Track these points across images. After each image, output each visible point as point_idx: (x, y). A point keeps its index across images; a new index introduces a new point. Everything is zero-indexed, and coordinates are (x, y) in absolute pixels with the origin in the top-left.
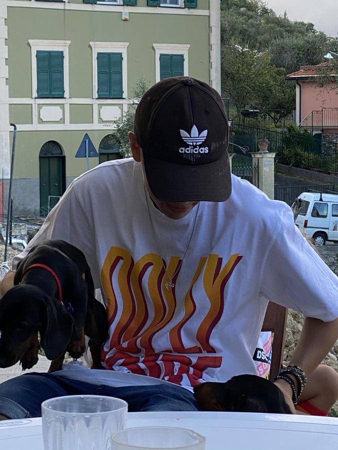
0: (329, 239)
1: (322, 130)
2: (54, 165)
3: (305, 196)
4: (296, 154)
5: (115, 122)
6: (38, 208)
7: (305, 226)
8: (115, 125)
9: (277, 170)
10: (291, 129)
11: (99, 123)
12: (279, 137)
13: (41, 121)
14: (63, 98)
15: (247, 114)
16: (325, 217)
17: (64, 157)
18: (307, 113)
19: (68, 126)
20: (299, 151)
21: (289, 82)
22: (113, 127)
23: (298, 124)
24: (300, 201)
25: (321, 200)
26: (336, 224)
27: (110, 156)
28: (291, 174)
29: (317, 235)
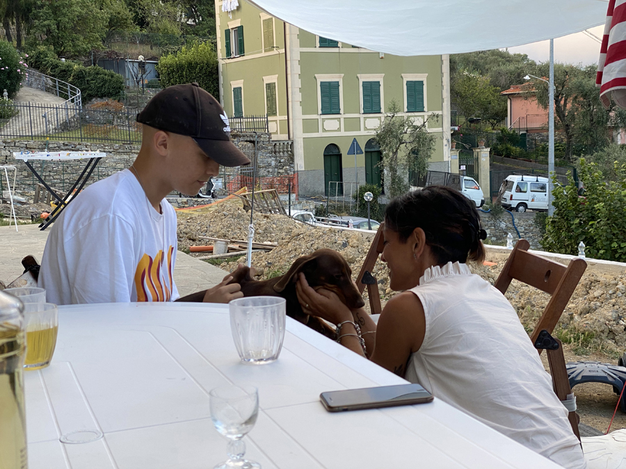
0: (529, 207)
1: (527, 131)
2: (334, 160)
3: (510, 178)
4: (507, 149)
5: (375, 130)
6: (323, 190)
7: (511, 199)
8: (375, 132)
9: (492, 159)
10: (503, 131)
11: (365, 130)
12: (495, 137)
13: (324, 130)
14: (339, 114)
15: (472, 121)
16: (525, 192)
18: (516, 120)
19: (343, 133)
20: (509, 146)
21: (503, 97)
22: (373, 133)
23: (509, 127)
24: (507, 181)
25: (522, 180)
26: (534, 196)
27: (373, 153)
28: (503, 163)
29: (519, 205)
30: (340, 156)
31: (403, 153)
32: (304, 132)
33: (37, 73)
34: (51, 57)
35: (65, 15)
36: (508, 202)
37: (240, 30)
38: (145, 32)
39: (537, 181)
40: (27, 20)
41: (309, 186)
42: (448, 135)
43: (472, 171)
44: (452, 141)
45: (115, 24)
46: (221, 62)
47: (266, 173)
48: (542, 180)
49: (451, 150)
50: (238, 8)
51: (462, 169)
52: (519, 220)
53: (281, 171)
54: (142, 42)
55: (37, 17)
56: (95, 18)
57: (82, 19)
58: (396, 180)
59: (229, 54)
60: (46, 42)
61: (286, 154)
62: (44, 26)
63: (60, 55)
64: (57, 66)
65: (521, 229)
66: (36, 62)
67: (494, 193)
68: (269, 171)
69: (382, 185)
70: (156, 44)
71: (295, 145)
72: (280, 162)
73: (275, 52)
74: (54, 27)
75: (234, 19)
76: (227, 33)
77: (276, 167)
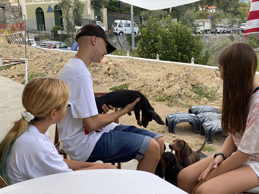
0: (124, 33)
2: (41, 15)
3: (116, 21)
4: (113, 8)
6: (37, 29)
7: (117, 30)
9: (108, 13)
11: (53, 1)
12: (108, 3)
13: (35, 1)
17: (43, 12)
19: (43, 3)
20: (114, 7)
22: (57, 2)
24: (115, 23)
25: (121, 22)
26: (126, 29)
27: (57, 12)
28: (112, 14)
29: (120, 32)
30: (43, 13)
31: (71, 12)
32: (26, 2)
36: (116, 31)
39: (127, 22)
41: (30, 27)
42: (89, 3)
43: (100, 19)
44: (91, 5)
47: (9, 22)
48: (129, 22)
49: (91, 10)
51: (96, 18)
52: (120, 39)
53: (16, 20)
58: (69, 23)
61: (18, 13)
65: (121, 43)
67: (110, 27)
68: (11, 21)
69: (63, 26)
71: (22, 8)
72: (16, 16)
77: (14, 18)
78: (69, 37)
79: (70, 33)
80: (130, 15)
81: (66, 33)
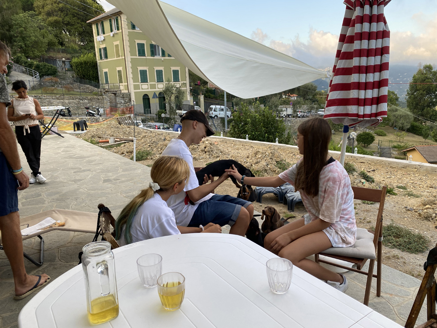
0: (218, 117)
1: (215, 88)
2: (147, 101)
3: (211, 106)
5: (162, 88)
6: (144, 112)
9: (204, 99)
10: (207, 88)
11: (158, 89)
12: (204, 91)
13: (142, 89)
14: (147, 82)
15: (196, 85)
16: (217, 111)
17: (149, 98)
19: (150, 90)
20: (210, 94)
22: (162, 90)
23: (209, 87)
25: (216, 107)
26: (220, 113)
27: (161, 98)
28: (208, 100)
29: (215, 116)
31: (173, 98)
32: (134, 89)
33: (18, 65)
34: (24, 59)
35: (28, 41)
36: (211, 115)
37: (105, 49)
38: (64, 48)
40: (11, 42)
41: (138, 111)
42: (189, 90)
43: (198, 104)
44: (190, 93)
45: (51, 45)
46: (98, 62)
47: (120, 106)
48: (222, 107)
49: (190, 96)
50: (104, 40)
51: (194, 103)
52: (215, 122)
53: (126, 105)
54: (62, 52)
55: (15, 41)
56: (42, 42)
57: (36, 42)
58: (171, 108)
59: (101, 58)
60: (21, 52)
61: (128, 98)
62: (19, 45)
63: (27, 57)
64: (26, 62)
65: (216, 125)
66: (17, 60)
67: (206, 111)
69: (166, 110)
70: (69, 53)
71: (131, 95)
72: (126, 101)
73: (121, 58)
74: (23, 46)
75: (102, 44)
76: (100, 49)
77: (124, 103)
78: (172, 119)
79: (172, 116)
80: (224, 101)
81: (168, 116)
